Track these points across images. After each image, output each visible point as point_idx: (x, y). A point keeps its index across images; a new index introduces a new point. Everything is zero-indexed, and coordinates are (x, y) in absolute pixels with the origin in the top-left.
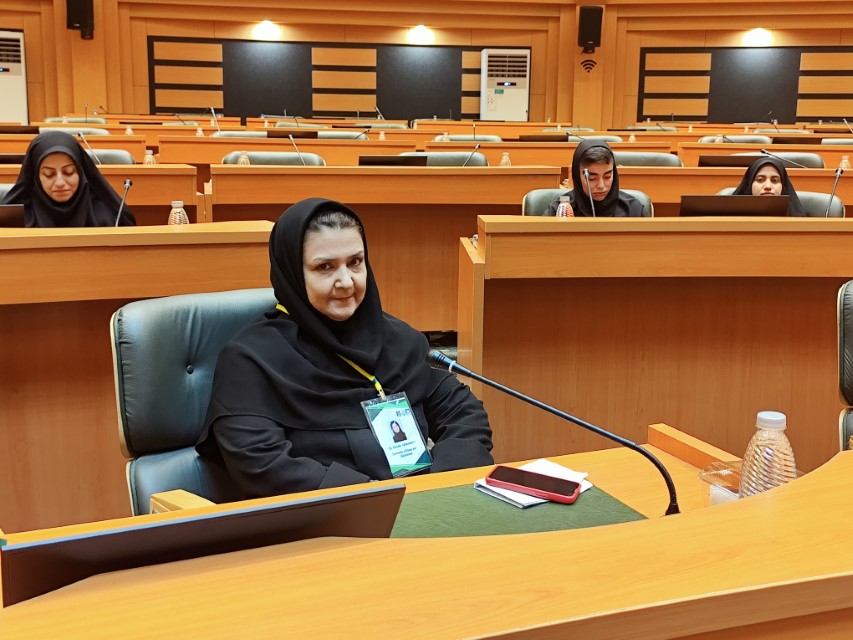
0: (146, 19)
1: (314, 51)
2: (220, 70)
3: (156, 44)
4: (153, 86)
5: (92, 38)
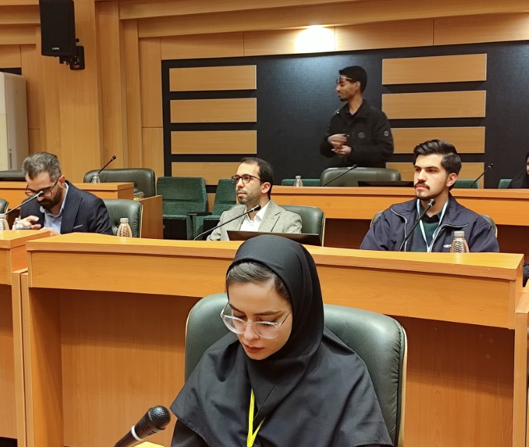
0: (160, 39)
1: (387, 63)
2: (253, 101)
3: (171, 70)
4: (169, 127)
5: (82, 67)
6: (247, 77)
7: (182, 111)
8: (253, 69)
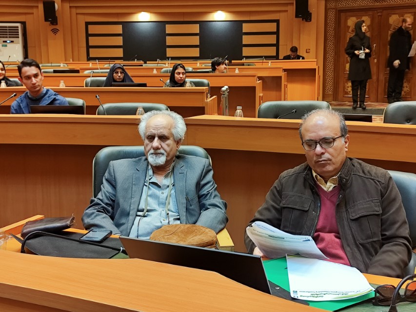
6: (119, 29)
7: (93, 41)
8: (121, 26)
